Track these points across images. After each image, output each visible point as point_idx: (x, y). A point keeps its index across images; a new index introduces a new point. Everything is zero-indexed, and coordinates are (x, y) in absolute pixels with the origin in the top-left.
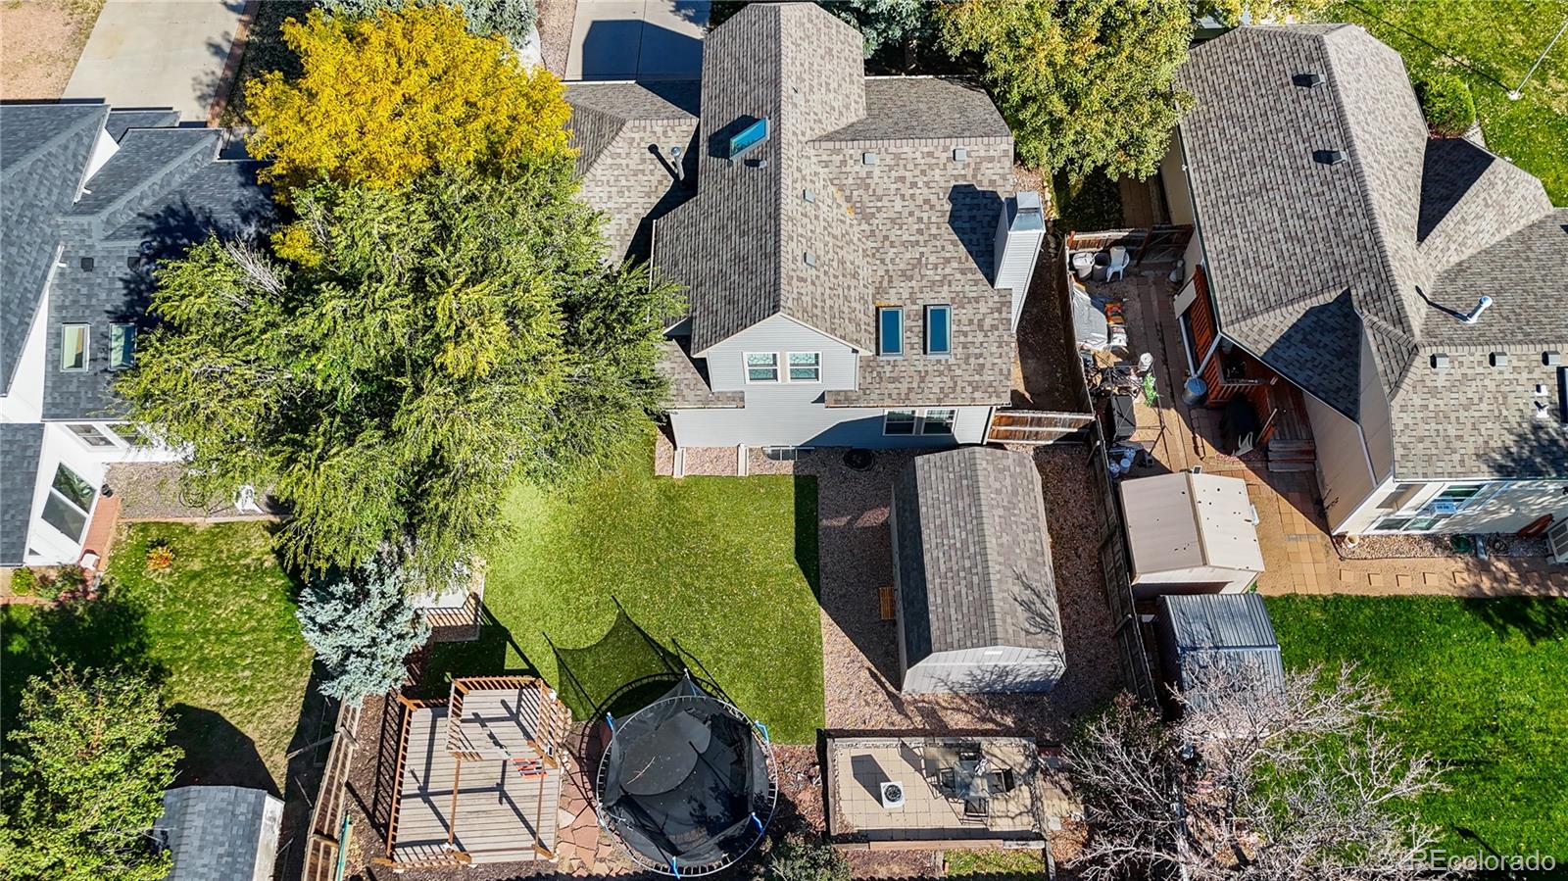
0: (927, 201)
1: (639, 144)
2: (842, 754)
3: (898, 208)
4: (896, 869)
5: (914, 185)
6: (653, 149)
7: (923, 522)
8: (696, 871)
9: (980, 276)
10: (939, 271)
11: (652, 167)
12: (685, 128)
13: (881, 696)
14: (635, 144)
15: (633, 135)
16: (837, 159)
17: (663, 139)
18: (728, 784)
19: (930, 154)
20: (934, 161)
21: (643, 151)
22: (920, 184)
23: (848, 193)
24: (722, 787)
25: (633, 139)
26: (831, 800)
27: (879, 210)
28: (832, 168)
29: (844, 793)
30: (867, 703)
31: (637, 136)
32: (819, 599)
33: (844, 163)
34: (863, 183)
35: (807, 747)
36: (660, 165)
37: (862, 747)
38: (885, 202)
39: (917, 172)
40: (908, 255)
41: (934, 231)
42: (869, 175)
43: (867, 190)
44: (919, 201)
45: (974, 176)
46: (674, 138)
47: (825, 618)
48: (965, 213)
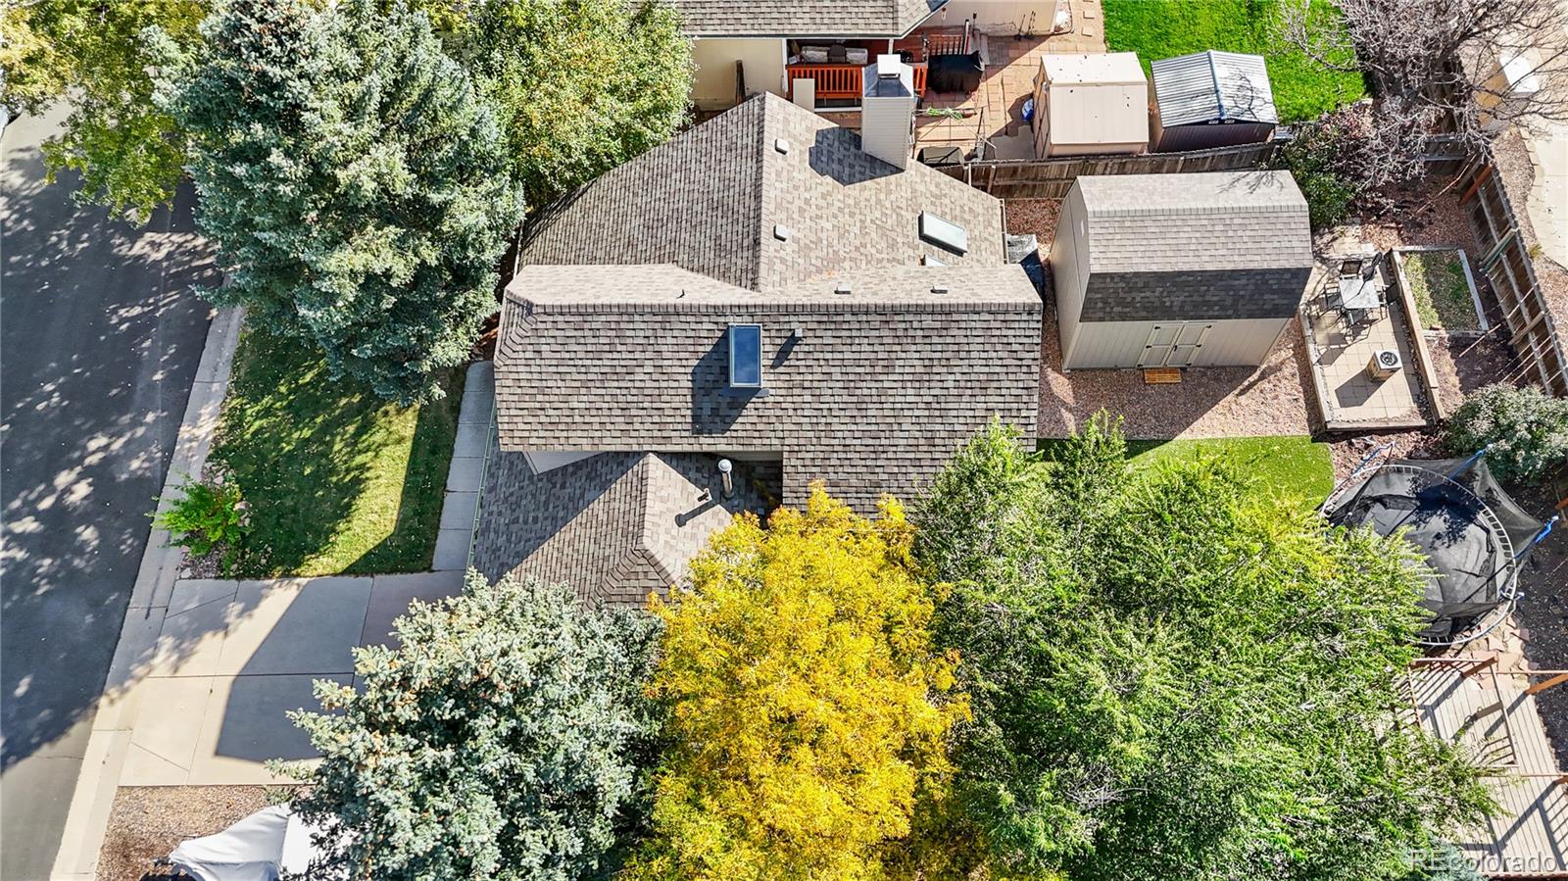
0: (824, 196)
1: (673, 537)
2: (1338, 415)
3: (829, 226)
4: (1447, 369)
5: (807, 201)
6: (681, 521)
7: (1168, 269)
8: (1505, 540)
9: (892, 178)
10: (888, 212)
11: (702, 527)
12: (659, 473)
13: (1265, 385)
14: (673, 542)
15: (662, 542)
16: (778, 267)
17: (670, 505)
18: (1406, 513)
19: (778, 174)
20: (785, 173)
21: (681, 534)
22: (808, 196)
23: (813, 269)
24: (1413, 518)
25: (666, 542)
26: (1391, 425)
27: (830, 245)
28: (788, 274)
29: (1380, 414)
30: (1276, 397)
31: (663, 537)
32: (1166, 441)
33: (783, 261)
34: (804, 250)
35: (1334, 453)
36: (700, 518)
37: (1328, 399)
38: (824, 236)
39: (796, 193)
40: (874, 235)
41: (851, 202)
42: (796, 240)
43: (810, 249)
44: (823, 203)
45: (801, 143)
46: (670, 490)
47: (1184, 436)
48: (835, 166)
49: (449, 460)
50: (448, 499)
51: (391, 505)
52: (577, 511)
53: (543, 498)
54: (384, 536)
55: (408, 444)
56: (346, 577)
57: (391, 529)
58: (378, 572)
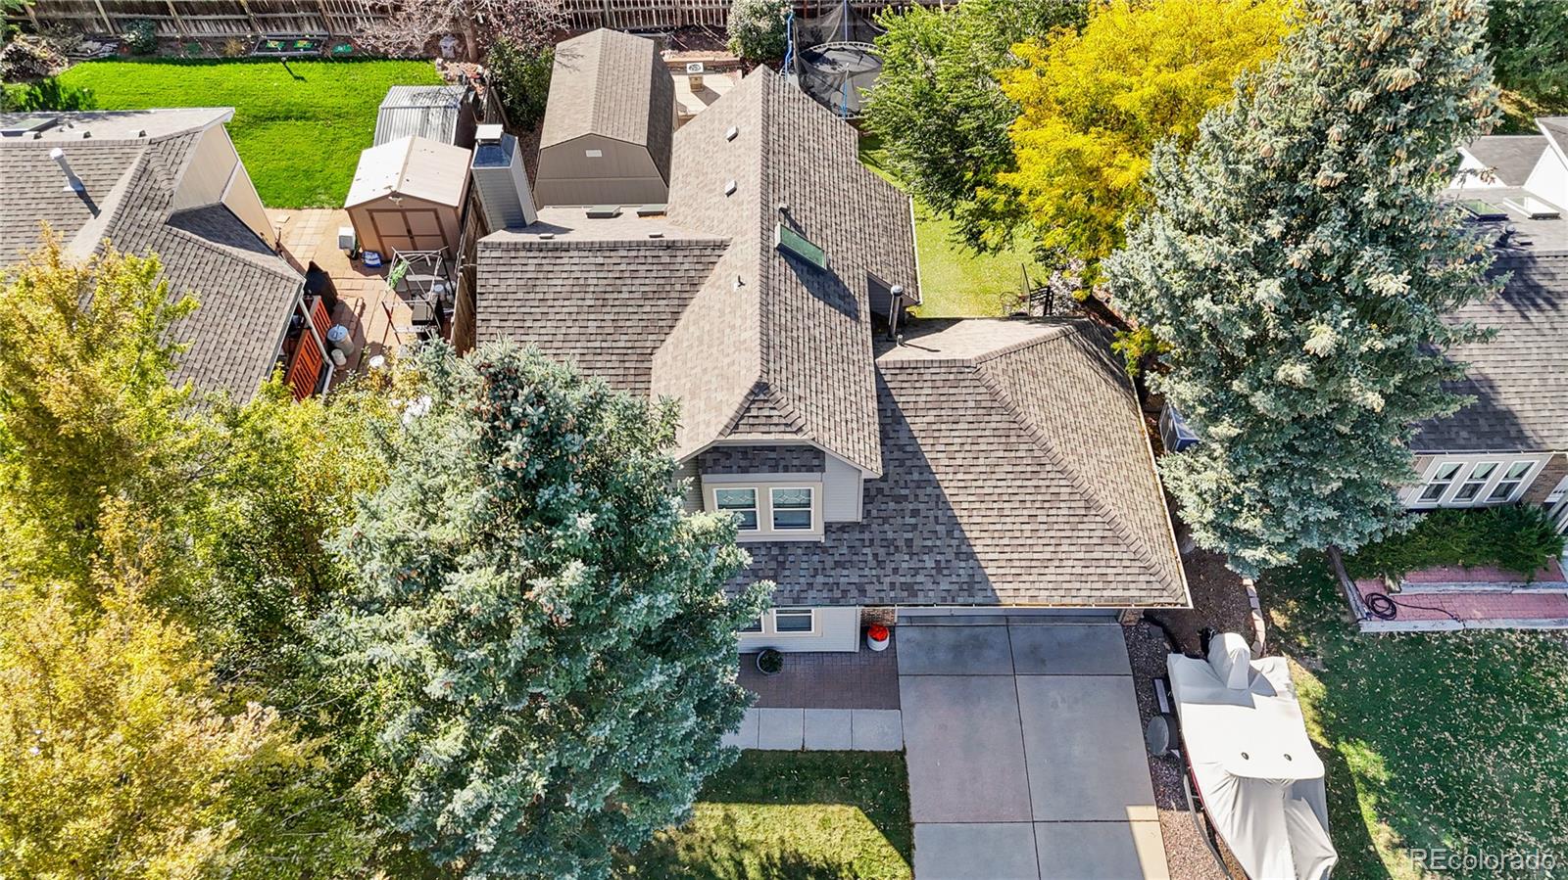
49: (761, 752)
50: (811, 746)
51: (820, 815)
52: (917, 454)
53: (892, 505)
54: (862, 816)
55: (736, 809)
56: (915, 861)
57: (852, 810)
58: (908, 818)
